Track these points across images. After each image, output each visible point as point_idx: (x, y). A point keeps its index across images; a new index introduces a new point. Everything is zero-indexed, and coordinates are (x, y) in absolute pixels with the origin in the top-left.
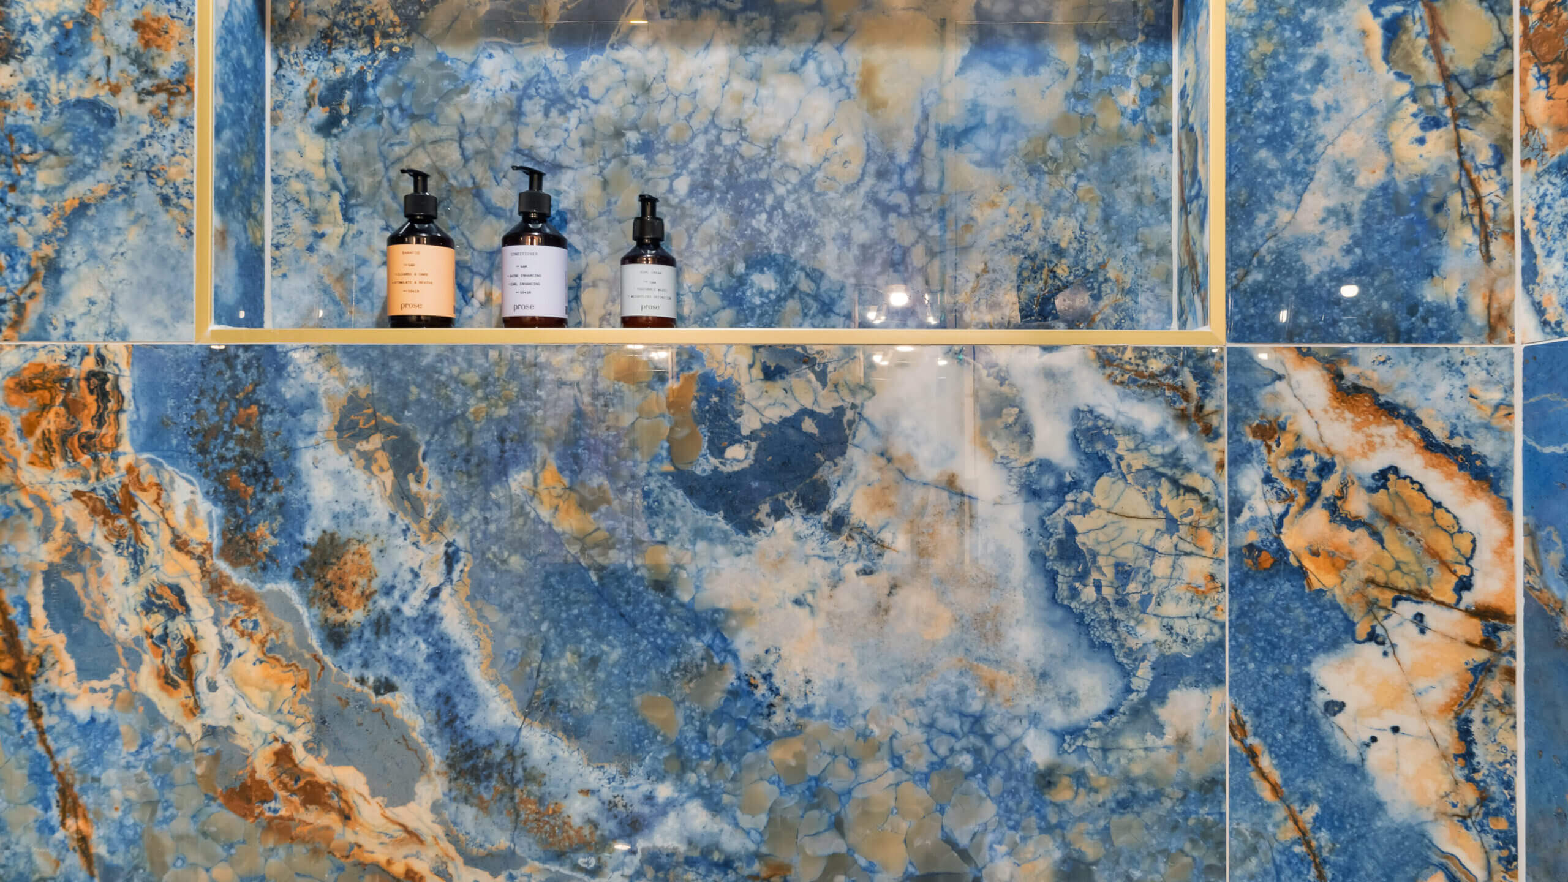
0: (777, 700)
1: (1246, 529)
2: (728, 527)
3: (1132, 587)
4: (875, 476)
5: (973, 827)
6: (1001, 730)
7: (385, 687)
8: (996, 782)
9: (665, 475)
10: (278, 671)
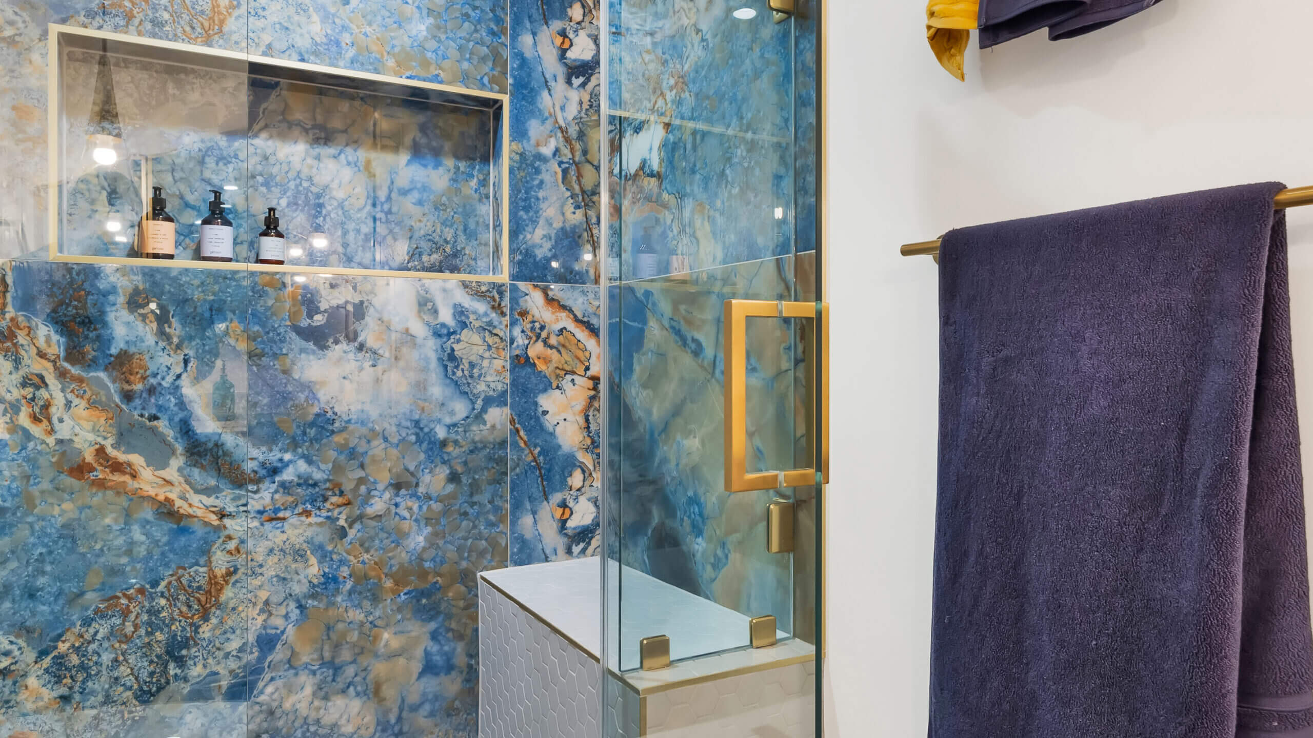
0: (336, 417)
1: (515, 349)
2: (315, 348)
3: (475, 371)
4: (377, 328)
5: (415, 463)
6: (426, 426)
7: (155, 418)
8: (425, 445)
9: (287, 326)
10: (97, 412)
